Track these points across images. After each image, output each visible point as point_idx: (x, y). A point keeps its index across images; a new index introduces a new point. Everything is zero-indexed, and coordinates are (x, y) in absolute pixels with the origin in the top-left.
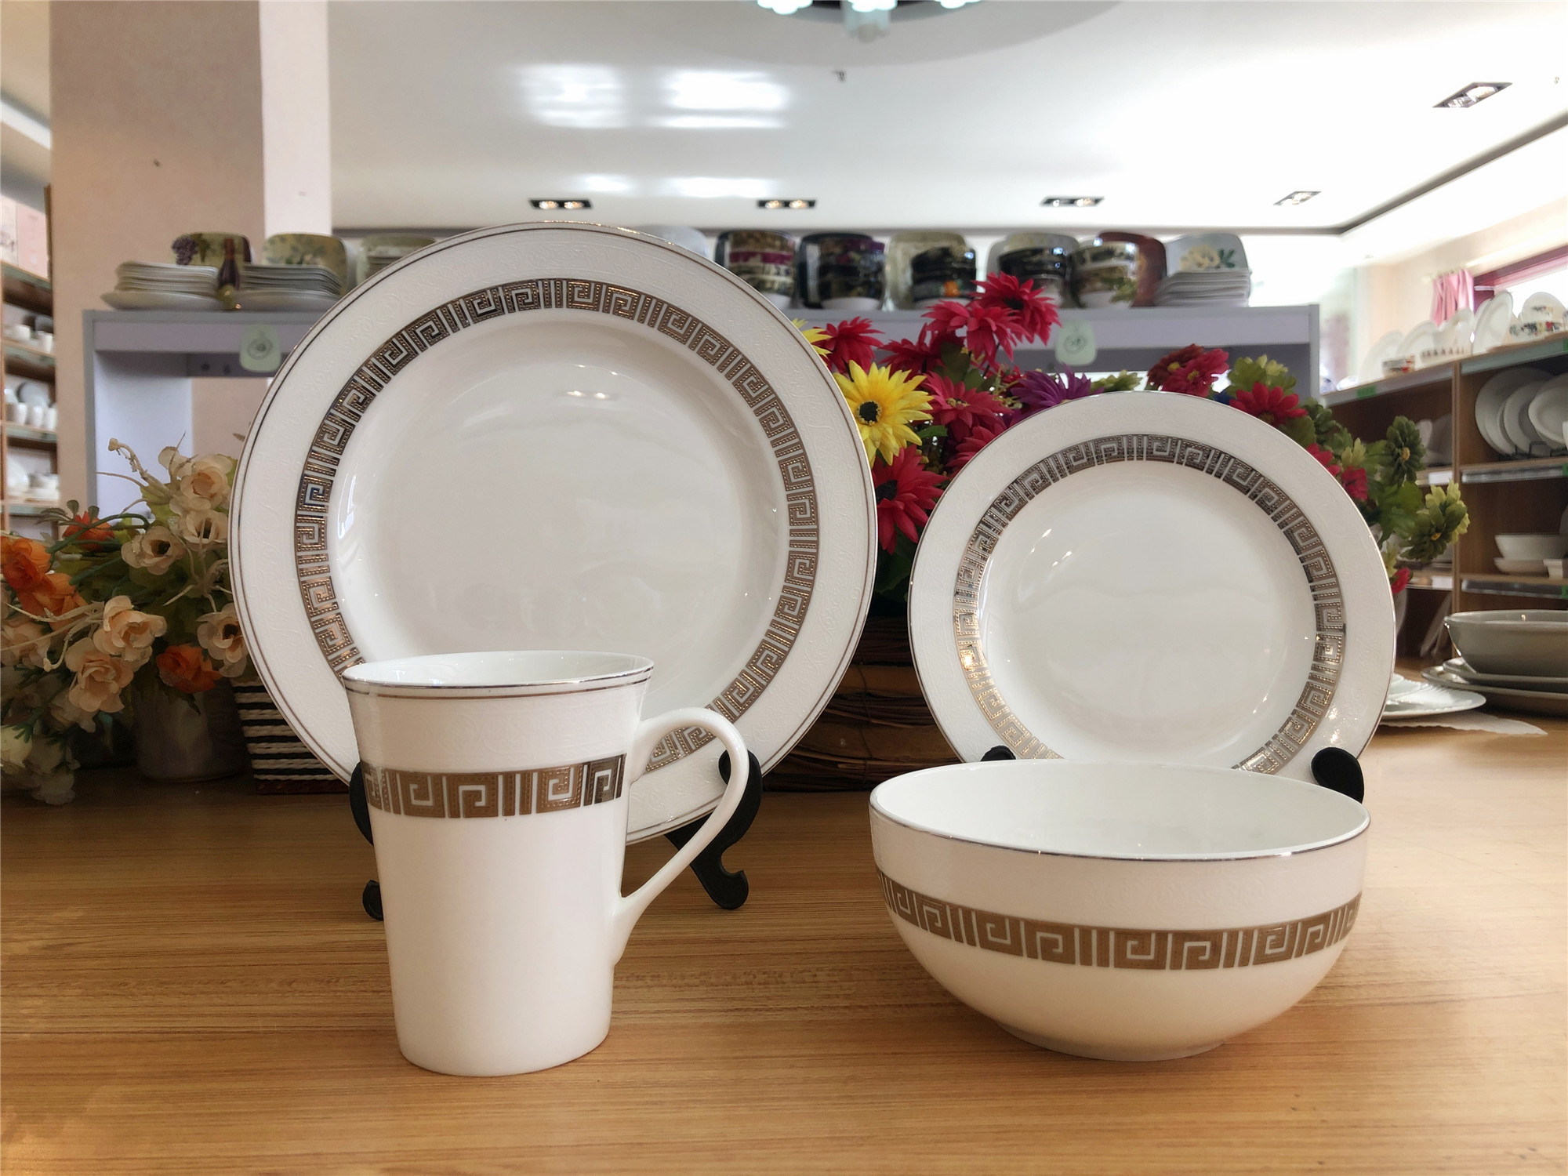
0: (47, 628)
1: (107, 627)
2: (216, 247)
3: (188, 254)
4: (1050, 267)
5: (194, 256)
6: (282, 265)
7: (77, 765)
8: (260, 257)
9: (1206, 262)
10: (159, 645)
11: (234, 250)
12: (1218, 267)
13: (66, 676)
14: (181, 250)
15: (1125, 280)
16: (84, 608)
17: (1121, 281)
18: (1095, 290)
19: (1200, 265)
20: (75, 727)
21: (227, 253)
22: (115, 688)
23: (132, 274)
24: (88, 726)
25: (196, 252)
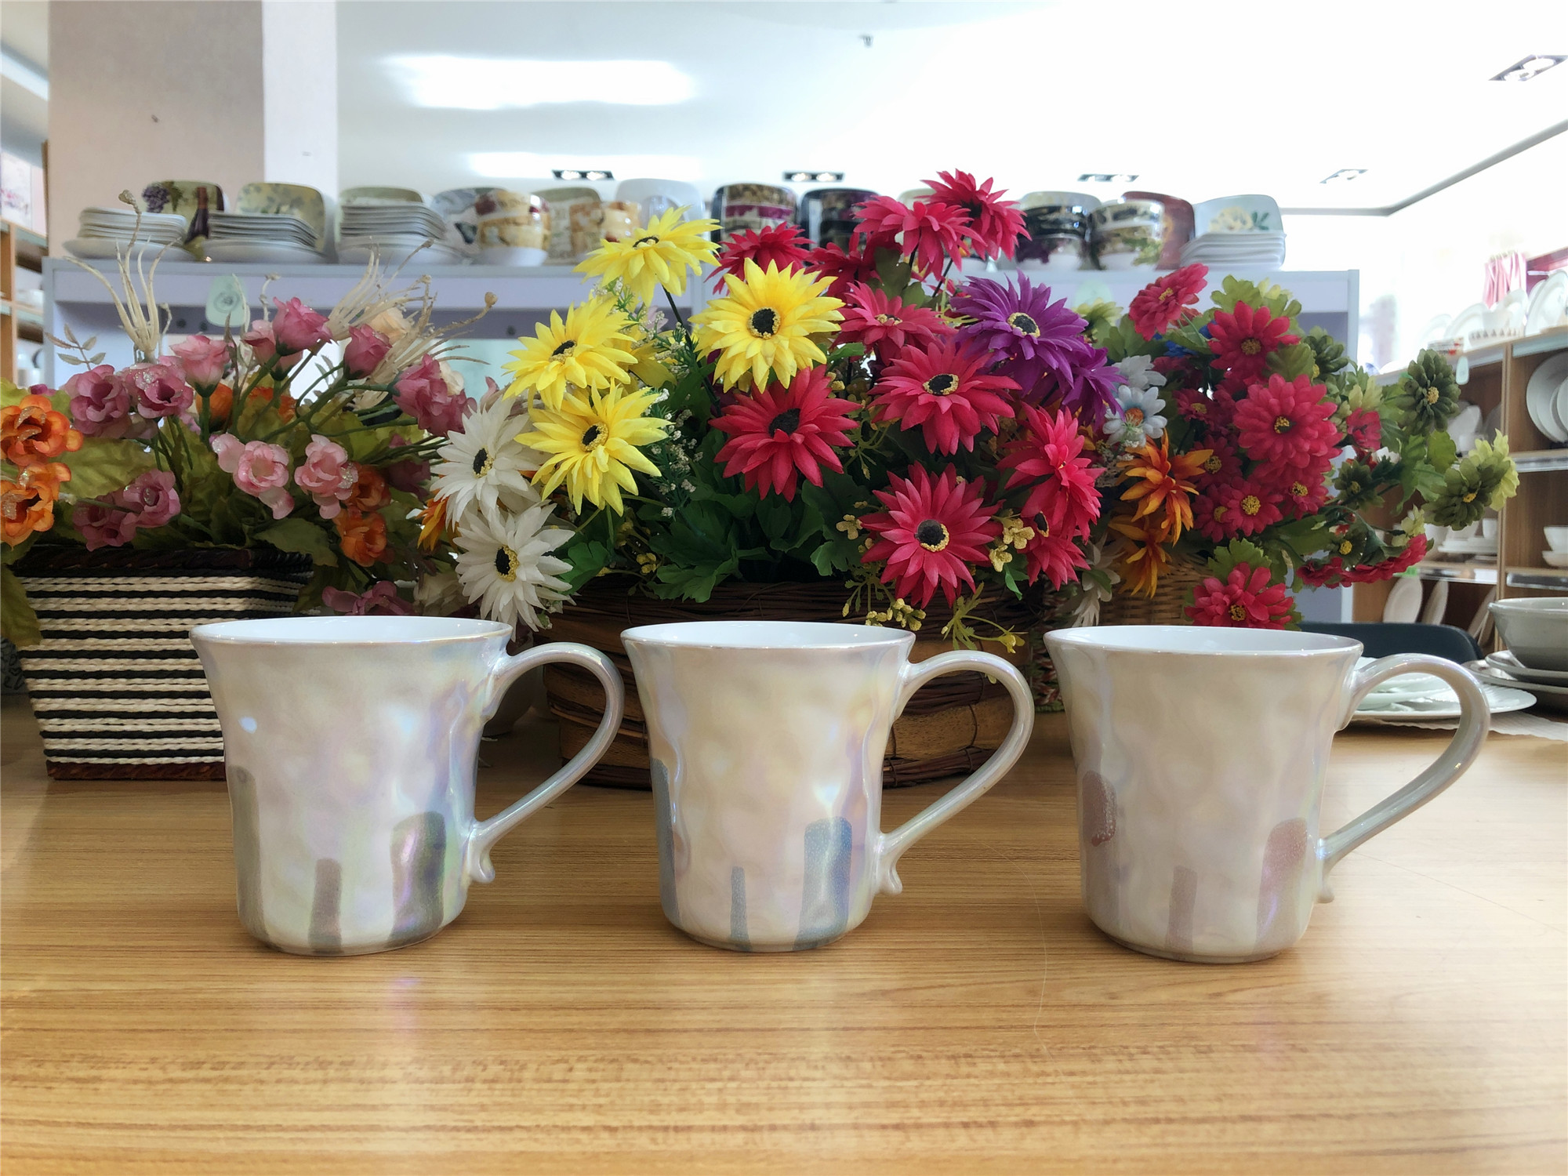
2: (188, 195)
3: (159, 202)
4: (1068, 226)
5: (166, 206)
6: (258, 214)
8: (233, 206)
9: (1238, 224)
11: (207, 199)
12: (1251, 229)
14: (152, 199)
15: (1149, 241)
17: (1144, 243)
18: (1115, 252)
19: (1231, 228)
21: (199, 204)
23: (94, 221)
25: (168, 201)
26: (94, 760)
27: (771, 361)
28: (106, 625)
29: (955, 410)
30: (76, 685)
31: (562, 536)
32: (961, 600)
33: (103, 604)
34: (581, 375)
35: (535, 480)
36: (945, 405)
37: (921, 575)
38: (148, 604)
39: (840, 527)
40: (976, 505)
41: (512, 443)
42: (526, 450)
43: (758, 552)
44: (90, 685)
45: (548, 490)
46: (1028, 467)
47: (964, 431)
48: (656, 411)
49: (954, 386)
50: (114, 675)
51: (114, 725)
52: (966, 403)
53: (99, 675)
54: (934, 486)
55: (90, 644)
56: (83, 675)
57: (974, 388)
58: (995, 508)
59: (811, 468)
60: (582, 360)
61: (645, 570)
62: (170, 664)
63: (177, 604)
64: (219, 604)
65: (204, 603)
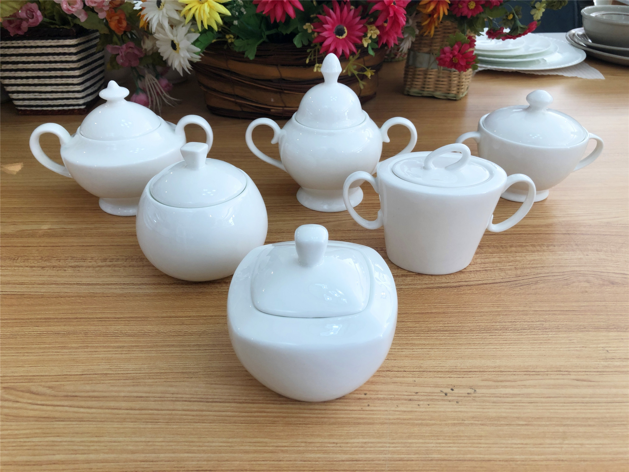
26: (34, 109)
28: (24, 59)
30: (19, 81)
31: (196, 36)
33: (21, 51)
35: (182, 14)
39: (305, 27)
40: (358, 19)
43: (273, 31)
44: (24, 81)
46: (377, 6)
50: (33, 78)
51: (38, 96)
53: (27, 78)
54: (341, 10)
55: (20, 66)
56: (22, 78)
58: (365, 21)
59: (291, 12)
61: (229, 41)
62: (53, 73)
63: (50, 50)
64: (66, 50)
65: (60, 50)
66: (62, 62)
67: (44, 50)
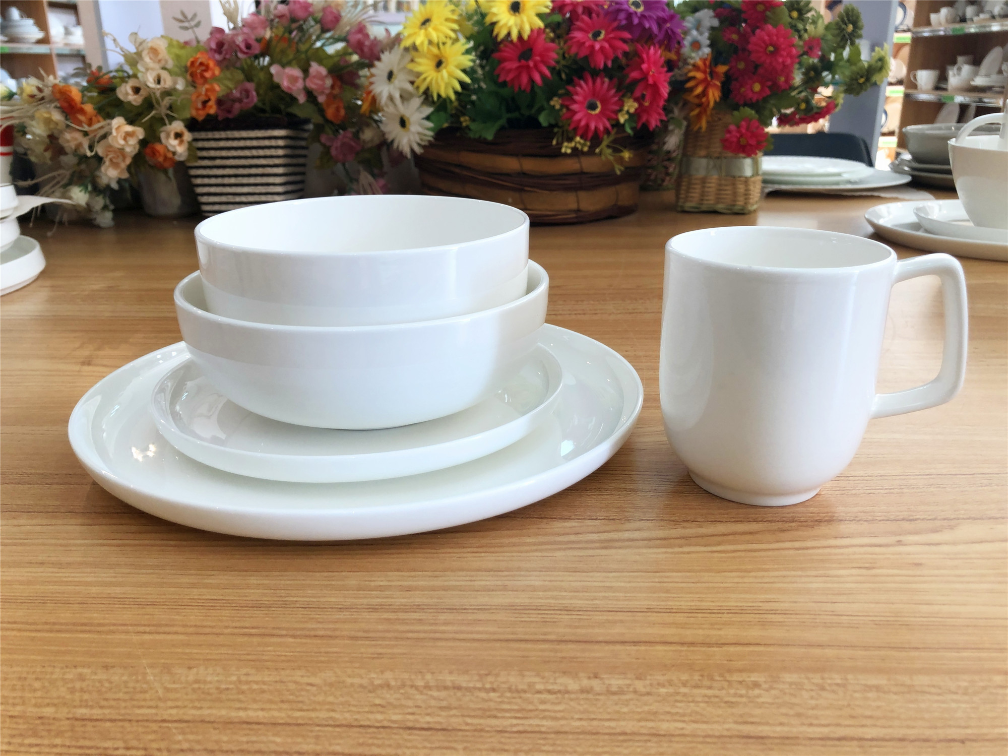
0: (86, 134)
1: (114, 133)
7: (112, 207)
10: (143, 143)
13: (99, 160)
16: (102, 123)
20: (108, 187)
22: (124, 165)
24: (115, 186)
27: (519, 27)
28: (224, 153)
29: (602, 49)
30: (213, 181)
31: (428, 110)
32: (605, 137)
33: (222, 144)
34: (434, 36)
35: (416, 84)
36: (597, 46)
37: (587, 126)
38: (242, 143)
39: (552, 103)
40: (613, 92)
41: (405, 68)
42: (411, 72)
43: (515, 115)
44: (219, 181)
45: (422, 89)
46: (635, 74)
47: (606, 58)
48: (468, 52)
49: (602, 36)
50: (230, 176)
52: (606, 45)
53: (223, 176)
54: (594, 82)
55: (218, 162)
56: (216, 176)
57: (611, 38)
58: (621, 94)
59: (537, 77)
60: (435, 29)
61: (464, 124)
62: (253, 171)
63: (255, 143)
64: (273, 143)
65: (267, 143)
66: (265, 157)
67: (249, 143)
